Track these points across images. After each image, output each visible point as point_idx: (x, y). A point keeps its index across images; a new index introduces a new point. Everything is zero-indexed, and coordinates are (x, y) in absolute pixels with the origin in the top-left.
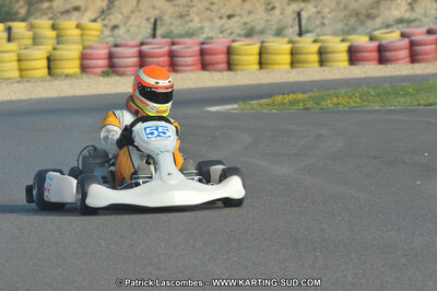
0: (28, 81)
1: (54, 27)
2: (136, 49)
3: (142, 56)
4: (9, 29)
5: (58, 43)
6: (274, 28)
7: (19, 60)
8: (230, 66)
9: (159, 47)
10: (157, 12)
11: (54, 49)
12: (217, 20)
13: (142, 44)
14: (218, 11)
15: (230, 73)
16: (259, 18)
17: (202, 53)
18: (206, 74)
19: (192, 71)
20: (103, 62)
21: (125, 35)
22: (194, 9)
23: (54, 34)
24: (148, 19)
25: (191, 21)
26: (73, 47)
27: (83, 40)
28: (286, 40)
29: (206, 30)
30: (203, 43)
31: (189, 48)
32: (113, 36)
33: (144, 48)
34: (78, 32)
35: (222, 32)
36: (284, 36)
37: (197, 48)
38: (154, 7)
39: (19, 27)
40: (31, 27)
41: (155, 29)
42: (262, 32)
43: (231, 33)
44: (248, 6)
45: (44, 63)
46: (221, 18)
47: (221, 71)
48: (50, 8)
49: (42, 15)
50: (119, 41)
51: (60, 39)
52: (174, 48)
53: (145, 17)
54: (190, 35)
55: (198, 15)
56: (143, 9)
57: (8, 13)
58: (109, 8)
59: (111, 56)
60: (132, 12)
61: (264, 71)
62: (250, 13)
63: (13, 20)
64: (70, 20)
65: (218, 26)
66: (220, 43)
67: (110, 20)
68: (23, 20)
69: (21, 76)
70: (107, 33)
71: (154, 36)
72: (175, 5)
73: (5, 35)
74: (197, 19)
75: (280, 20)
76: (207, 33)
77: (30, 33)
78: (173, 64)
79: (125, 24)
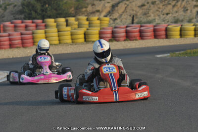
0: (76, 44)
1: (87, 20)
2: (124, 29)
3: (127, 32)
4: (67, 21)
5: (89, 27)
6: (188, 19)
7: (71, 35)
8: (167, 36)
9: (135, 28)
10: (134, 12)
11: (87, 29)
12: (161, 16)
13: (127, 27)
14: (162, 11)
15: (167, 39)
16: (181, 14)
17: (155, 31)
18: (156, 40)
19: (150, 39)
20: (109, 35)
21: (120, 23)
22: (152, 11)
23: (87, 23)
24: (130, 16)
25: (150, 16)
26: (96, 28)
27: (101, 26)
28: (193, 24)
29: (156, 20)
30: (155, 26)
31: (149, 28)
32: (114, 23)
33: (128, 28)
34: (99, 22)
35: (164, 21)
36: (192, 22)
37: (152, 28)
38: (133, 10)
39: (72, 20)
40: (77, 20)
41: (133, 20)
42: (182, 21)
43: (168, 22)
44: (175, 9)
45: (83, 36)
46: (163, 15)
47: (163, 39)
48: (86, 11)
49: (82, 14)
50: (117, 26)
51: (90, 25)
52: (142, 28)
53: (129, 14)
54: (149, 22)
55: (153, 13)
56: (128, 11)
57: (66, 13)
58: (112, 11)
59: (113, 33)
60: (123, 12)
61: (182, 39)
62: (176, 12)
63: (69, 17)
64: (95, 16)
65: (162, 18)
66: (163, 26)
67: (113, 16)
68: (74, 17)
69: (72, 42)
70: (112, 22)
71: (133, 23)
72: (142, 9)
73: (65, 23)
74: (152, 15)
75: (190, 15)
76: (157, 21)
77: (77, 23)
78: (142, 35)
79: (120, 18)
